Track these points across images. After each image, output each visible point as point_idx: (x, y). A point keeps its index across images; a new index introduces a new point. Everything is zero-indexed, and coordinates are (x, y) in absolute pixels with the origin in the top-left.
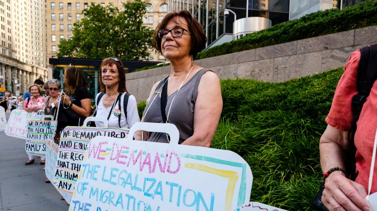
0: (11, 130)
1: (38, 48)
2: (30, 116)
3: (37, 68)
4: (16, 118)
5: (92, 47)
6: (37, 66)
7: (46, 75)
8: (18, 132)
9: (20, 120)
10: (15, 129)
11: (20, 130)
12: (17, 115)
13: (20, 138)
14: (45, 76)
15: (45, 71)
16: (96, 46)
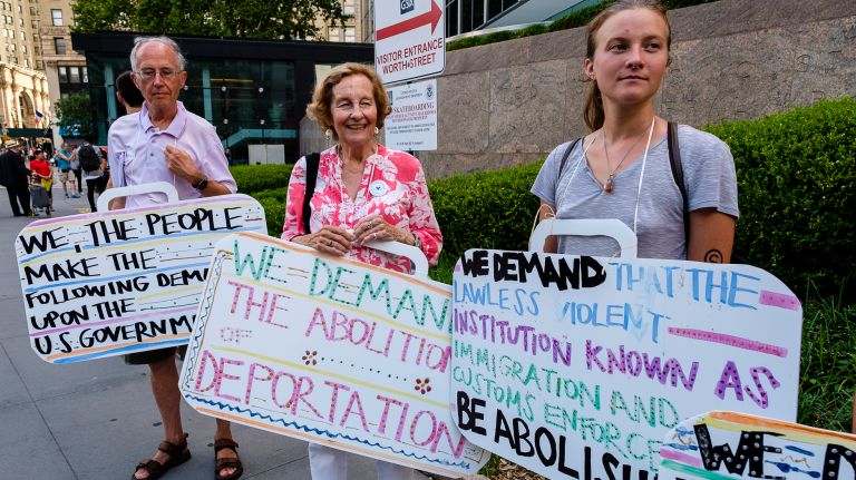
0: (219, 374)
1: (9, 19)
2: (334, 283)
3: (12, 71)
4: (244, 294)
5: (167, 11)
6: (12, 65)
7: (39, 88)
8: (262, 389)
9: (268, 308)
10: (243, 372)
11: (273, 377)
12: (247, 276)
13: (277, 428)
14: (34, 91)
15: (33, 78)
16: (180, 7)
